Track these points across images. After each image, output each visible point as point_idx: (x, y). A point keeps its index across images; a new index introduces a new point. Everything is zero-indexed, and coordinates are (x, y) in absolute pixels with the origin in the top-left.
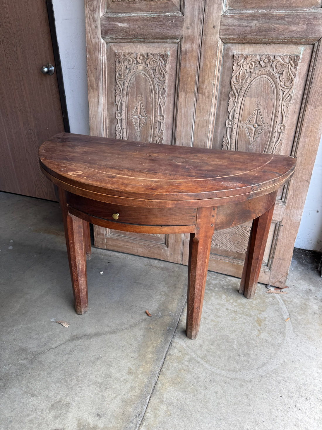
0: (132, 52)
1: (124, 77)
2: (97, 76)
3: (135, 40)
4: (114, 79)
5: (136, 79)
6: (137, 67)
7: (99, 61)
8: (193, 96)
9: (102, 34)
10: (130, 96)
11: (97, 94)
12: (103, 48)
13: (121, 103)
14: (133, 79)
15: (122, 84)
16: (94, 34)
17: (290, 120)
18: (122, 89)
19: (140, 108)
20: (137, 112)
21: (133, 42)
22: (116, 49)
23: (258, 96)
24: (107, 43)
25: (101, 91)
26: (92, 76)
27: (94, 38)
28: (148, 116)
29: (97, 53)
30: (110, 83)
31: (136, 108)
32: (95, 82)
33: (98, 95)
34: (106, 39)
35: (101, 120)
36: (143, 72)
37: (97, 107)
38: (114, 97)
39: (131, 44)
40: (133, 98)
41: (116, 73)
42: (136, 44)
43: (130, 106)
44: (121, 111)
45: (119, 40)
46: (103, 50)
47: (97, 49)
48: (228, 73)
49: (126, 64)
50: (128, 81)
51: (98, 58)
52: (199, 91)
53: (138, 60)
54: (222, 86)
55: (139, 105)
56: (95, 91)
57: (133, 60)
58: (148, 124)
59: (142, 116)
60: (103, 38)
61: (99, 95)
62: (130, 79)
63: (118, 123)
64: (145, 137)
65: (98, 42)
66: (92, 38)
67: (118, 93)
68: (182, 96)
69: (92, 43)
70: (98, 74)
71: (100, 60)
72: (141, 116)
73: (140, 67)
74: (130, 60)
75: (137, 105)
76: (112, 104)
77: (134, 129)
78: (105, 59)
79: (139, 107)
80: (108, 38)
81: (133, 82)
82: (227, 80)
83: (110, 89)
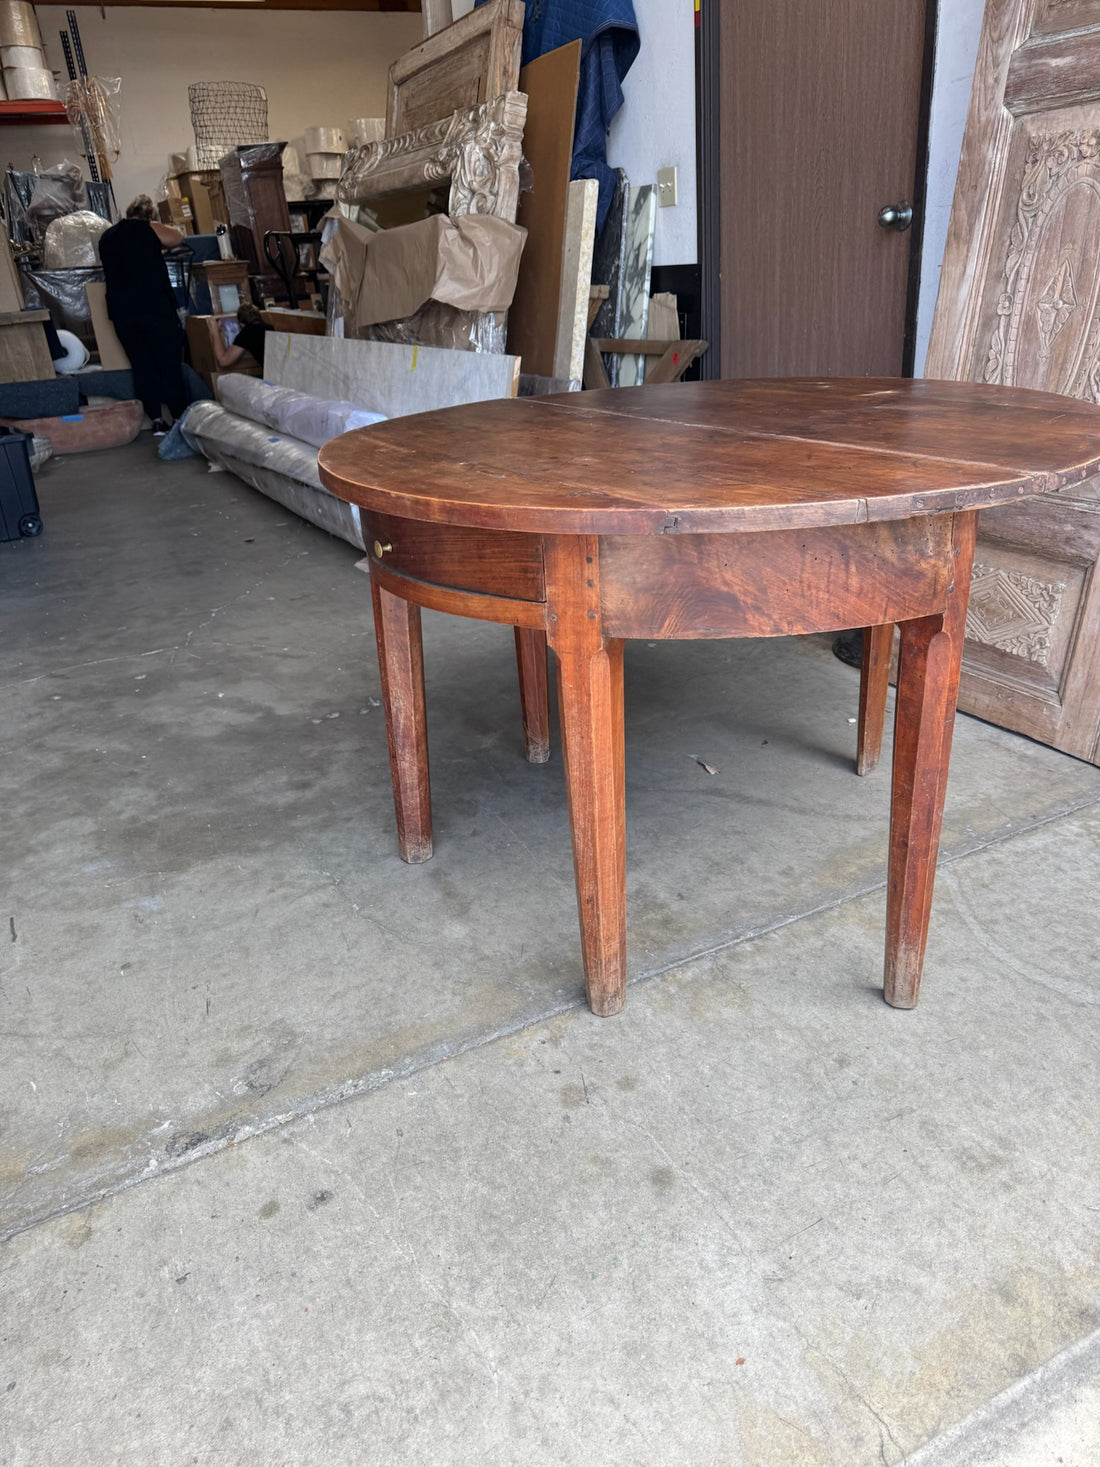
0: (1073, 129)
1: (1039, 200)
2: (973, 207)
3: (1086, 95)
4: (1013, 211)
5: (1067, 203)
6: (1077, 167)
7: (987, 167)
9: (1006, 94)
10: (1043, 250)
11: (965, 252)
12: (1003, 131)
13: (1018, 272)
14: (1061, 201)
15: (1030, 220)
16: (989, 97)
18: (1026, 234)
19: (1064, 280)
20: (1054, 292)
21: (1081, 103)
22: (1033, 131)
24: (1016, 117)
25: (976, 245)
26: (963, 206)
27: (986, 110)
28: (1079, 301)
29: (984, 147)
30: (1004, 221)
31: (1054, 283)
32: (965, 223)
33: (967, 256)
34: (1014, 106)
35: (960, 320)
36: (1090, 180)
37: (959, 288)
38: (1005, 257)
39: (1077, 108)
40: (1051, 255)
41: (1021, 190)
42: (1087, 108)
43: (1039, 276)
44: (1014, 293)
45: (1045, 102)
46: (1001, 137)
47: (989, 135)
49: (1050, 164)
50: (1046, 208)
51: (985, 158)
53: (1084, 148)
55: (1062, 273)
56: (961, 246)
57: (1070, 152)
58: (1075, 324)
59: (1065, 303)
60: (1008, 105)
61: (970, 254)
62: (1052, 204)
63: (998, 328)
64: (1060, 360)
65: (992, 117)
66: (982, 110)
67: (1016, 244)
69: (979, 122)
70: (977, 199)
71: (990, 163)
72: (1061, 303)
73: (1085, 167)
74: (1062, 154)
75: (1060, 274)
76: (996, 276)
77: (1037, 339)
78: (1002, 158)
79: (1061, 279)
80: (1019, 104)
81: (1059, 212)
83: (1001, 235)
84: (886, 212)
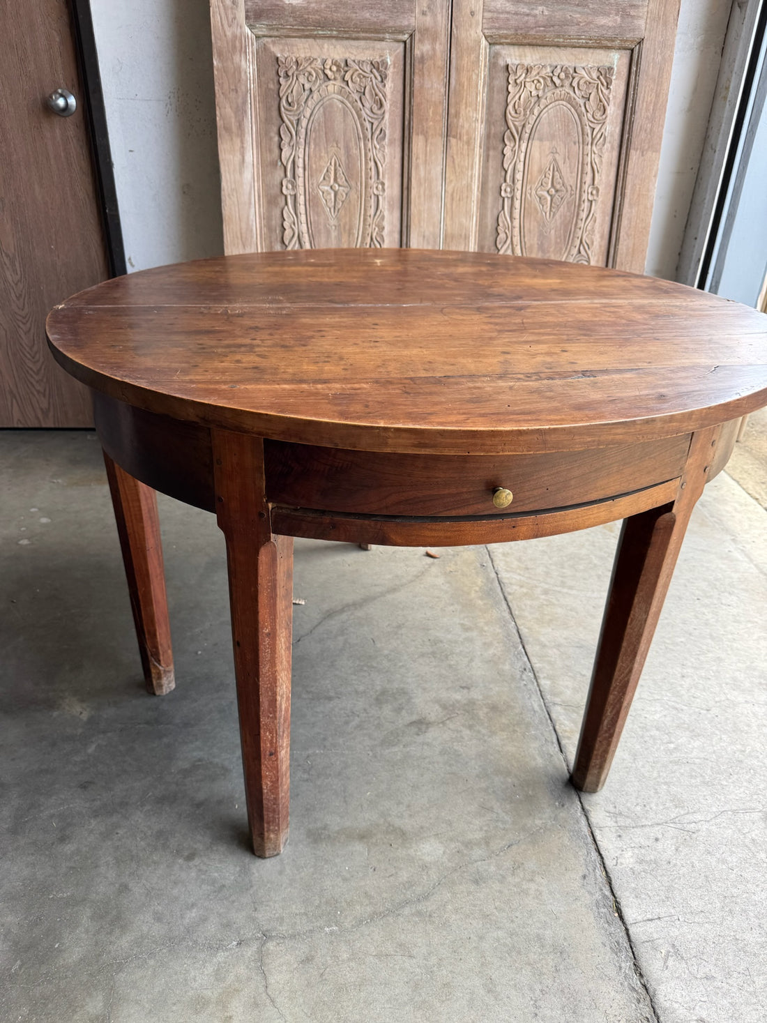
0: (315, 56)
1: (298, 108)
2: (238, 106)
3: (320, 32)
4: (275, 113)
5: (324, 112)
6: (327, 86)
7: (243, 74)
8: (440, 142)
9: (247, 17)
10: (312, 146)
11: (239, 144)
12: (250, 48)
13: (294, 162)
14: (319, 114)
15: (295, 122)
16: (230, 16)
17: (605, 178)
18: (294, 133)
19: (335, 170)
20: (330, 178)
21: (315, 37)
22: (277, 50)
23: (552, 137)
24: (258, 37)
25: (248, 138)
26: (227, 106)
27: (230, 26)
28: (353, 184)
29: (236, 58)
30: (267, 121)
31: (327, 171)
32: (233, 120)
33: (243, 147)
34: (256, 28)
35: (250, 199)
36: (340, 97)
37: (241, 173)
38: (276, 151)
39: (311, 40)
40: (320, 150)
41: (280, 99)
42: (320, 41)
43: (314, 166)
44: (294, 178)
45: (285, 31)
46: (249, 50)
47: (238, 48)
48: (498, 98)
49: (302, 80)
50: (308, 115)
51: (240, 67)
52: (449, 132)
53: (328, 72)
54: (489, 123)
55: (333, 164)
56: (234, 139)
57: (317, 75)
58: (352, 202)
59: (339, 185)
60: (251, 27)
61: (245, 146)
62: (311, 111)
63: (286, 204)
64: (347, 227)
65: (238, 34)
66: (226, 26)
67: (286, 139)
68: (418, 143)
69: (225, 36)
70: (240, 101)
71: (246, 72)
72: (337, 186)
73: (333, 87)
74: (310, 74)
75: (329, 164)
76: (272, 164)
77: (324, 212)
78: (254, 70)
79: (333, 168)
80: (260, 27)
81: (319, 117)
82: (498, 112)
83: (267, 133)
84: (57, 99)
